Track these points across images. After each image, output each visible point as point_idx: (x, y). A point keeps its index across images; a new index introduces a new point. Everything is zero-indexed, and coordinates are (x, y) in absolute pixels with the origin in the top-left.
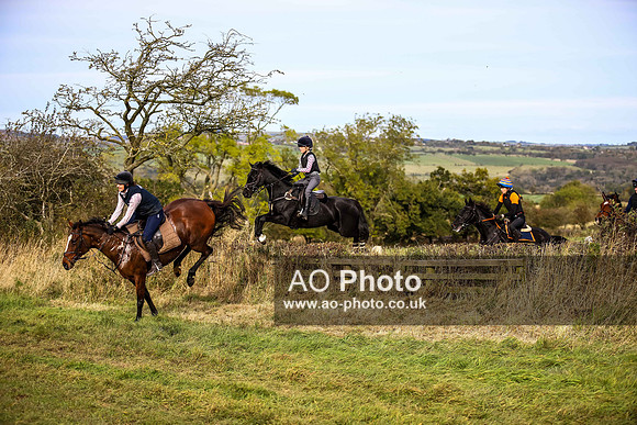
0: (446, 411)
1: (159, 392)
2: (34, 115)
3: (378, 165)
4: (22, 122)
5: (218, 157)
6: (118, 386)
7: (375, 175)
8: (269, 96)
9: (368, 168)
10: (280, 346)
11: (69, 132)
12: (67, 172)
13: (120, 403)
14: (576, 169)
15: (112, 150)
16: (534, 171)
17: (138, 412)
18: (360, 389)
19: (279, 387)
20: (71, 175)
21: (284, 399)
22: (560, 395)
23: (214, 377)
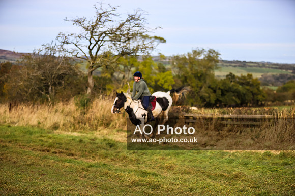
0: (240, 185)
1: (107, 174)
2: (47, 46)
3: (202, 71)
4: (41, 49)
5: (129, 67)
6: (87, 170)
7: (201, 76)
8: (153, 39)
9: (198, 73)
10: (161, 153)
11: (62, 54)
12: (61, 72)
13: (89, 178)
14: (292, 75)
15: (83, 62)
16: (273, 76)
17: (97, 183)
18: (199, 174)
19: (162, 172)
20: (63, 74)
21: (165, 178)
22: (292, 178)
23: (132, 167)
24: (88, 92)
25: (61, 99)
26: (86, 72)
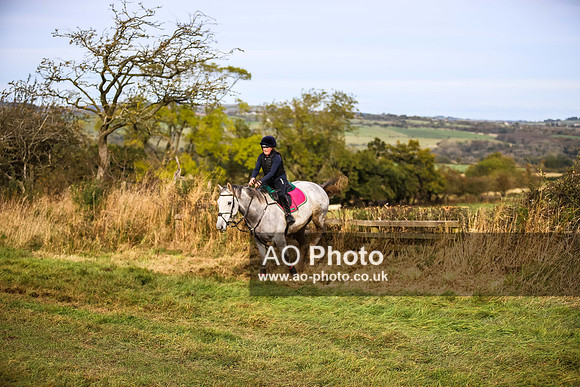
0: (395, 356)
1: (136, 335)
2: (19, 85)
3: (321, 135)
4: (8, 91)
5: (178, 126)
6: (98, 329)
7: (319, 144)
8: (225, 72)
9: (313, 139)
10: (242, 296)
11: (49, 101)
12: (46, 137)
13: (101, 345)
14: (497, 142)
15: (88, 118)
16: (460, 144)
17: (118, 354)
18: (316, 335)
19: (243, 333)
20: (50, 140)
21: (249, 343)
22: (496, 343)
23: (184, 323)
24: (98, 177)
25: (46, 189)
26: (95, 136)
